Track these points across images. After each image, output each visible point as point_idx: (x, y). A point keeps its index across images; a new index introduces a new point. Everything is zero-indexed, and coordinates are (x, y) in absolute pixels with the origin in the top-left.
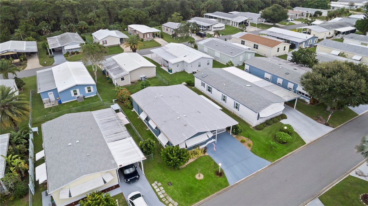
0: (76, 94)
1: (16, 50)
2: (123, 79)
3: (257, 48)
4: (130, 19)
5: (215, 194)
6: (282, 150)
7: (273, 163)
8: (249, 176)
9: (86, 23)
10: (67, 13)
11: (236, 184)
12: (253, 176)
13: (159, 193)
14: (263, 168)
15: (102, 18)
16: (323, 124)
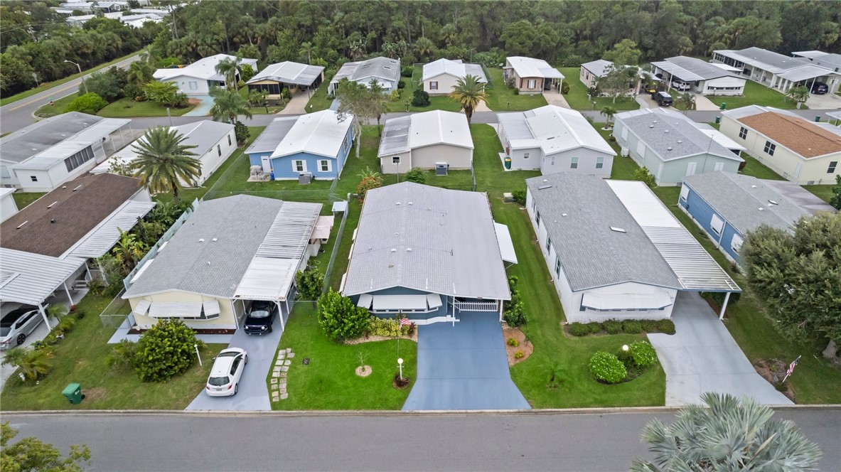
0: (300, 169)
1: (279, 78)
2: (396, 159)
3: (771, 153)
4: (520, 43)
5: (362, 411)
6: (584, 393)
7: (534, 410)
8: (457, 411)
9: (431, 43)
10: (399, 20)
11: (415, 413)
12: (465, 415)
13: (276, 369)
14: (500, 411)
15: (465, 34)
16: (771, 383)
